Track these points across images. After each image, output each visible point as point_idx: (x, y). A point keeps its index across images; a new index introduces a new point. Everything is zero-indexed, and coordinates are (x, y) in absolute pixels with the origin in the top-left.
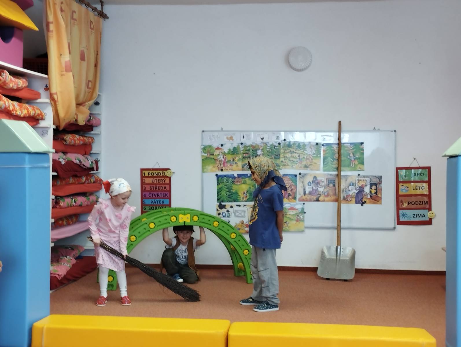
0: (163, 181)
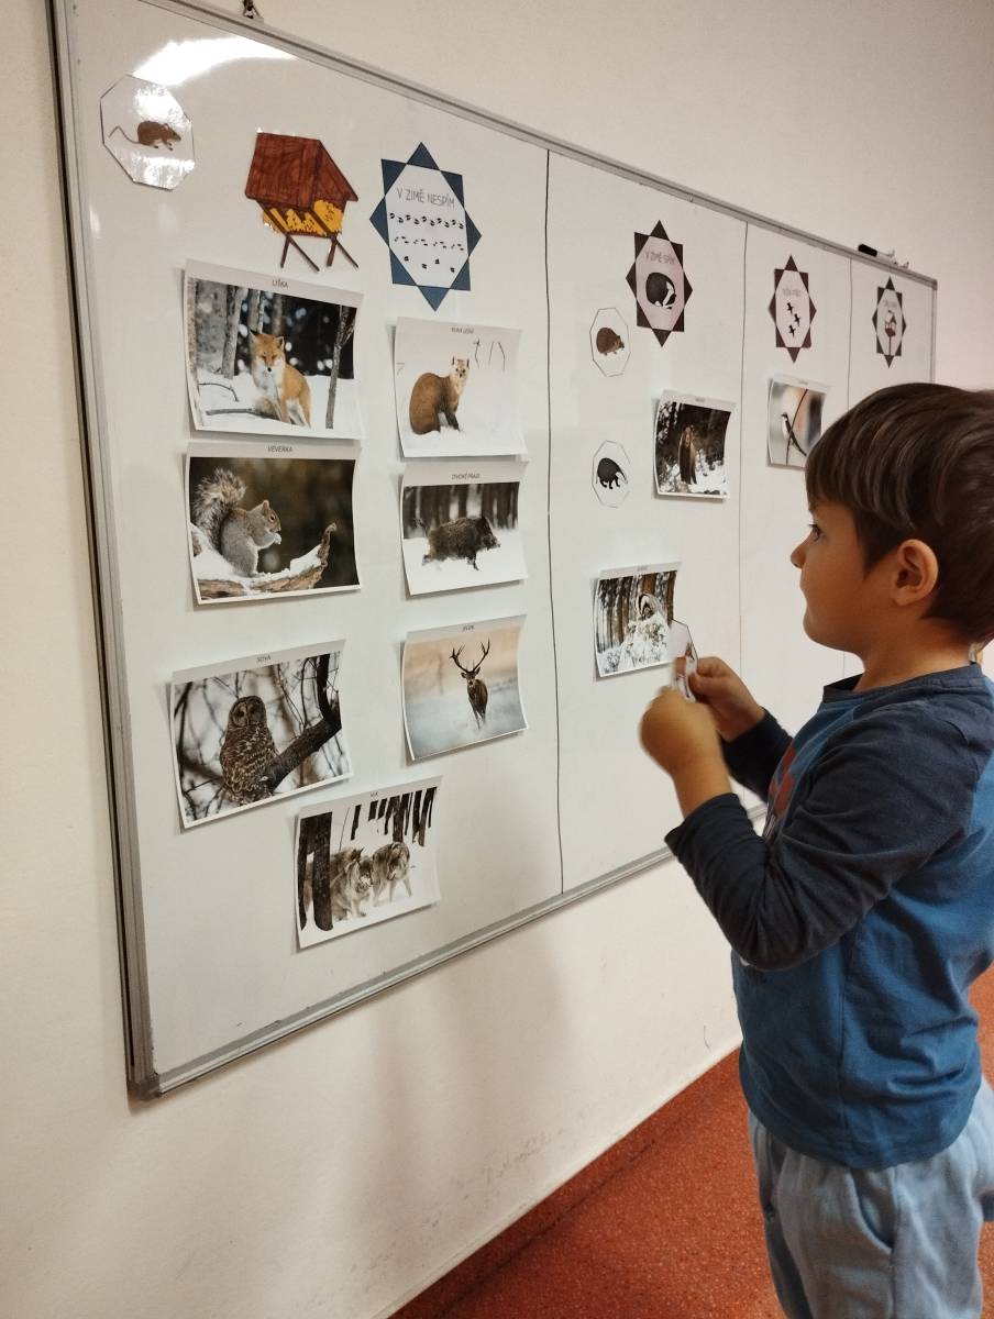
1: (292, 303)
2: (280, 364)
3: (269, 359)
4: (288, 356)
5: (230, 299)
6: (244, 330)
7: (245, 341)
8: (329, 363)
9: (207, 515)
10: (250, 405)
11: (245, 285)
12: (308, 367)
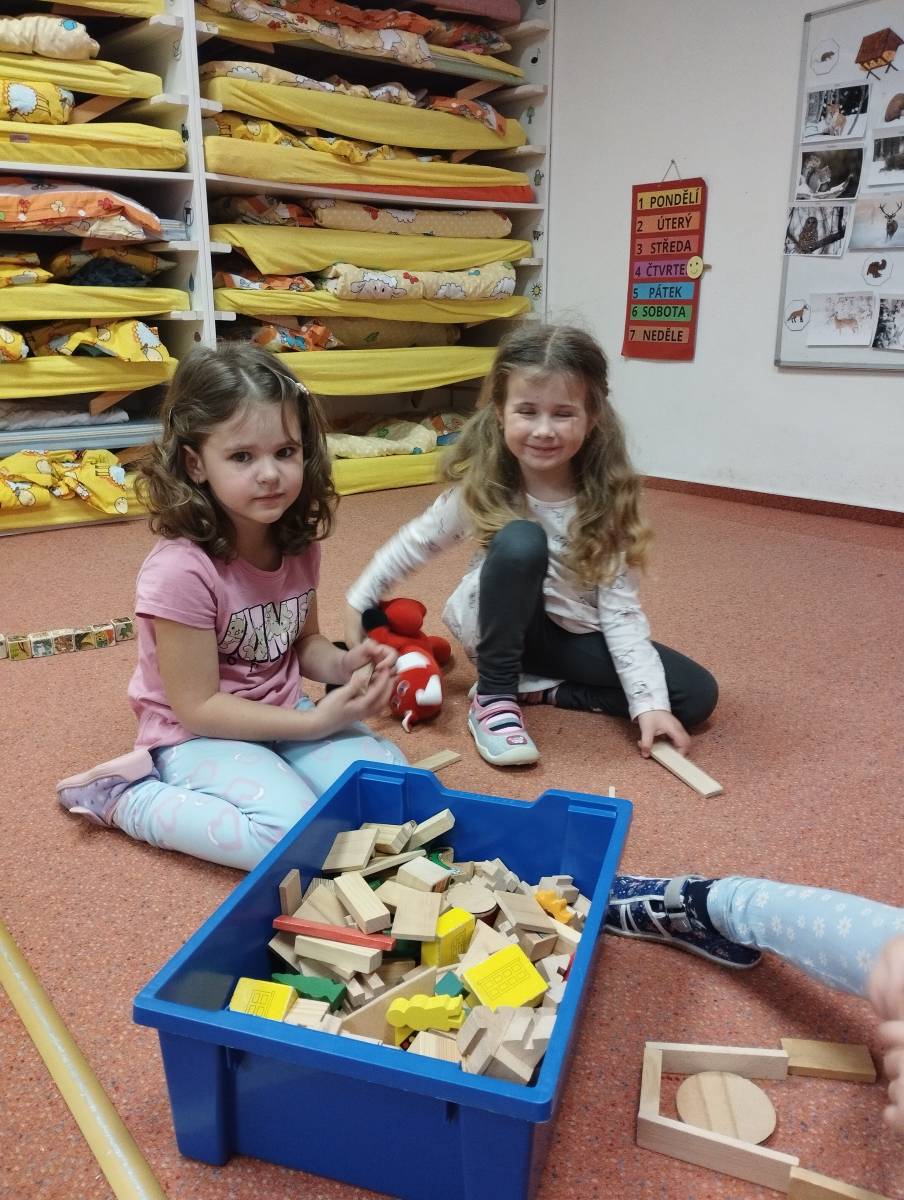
0: (685, 223)
1: (842, 91)
2: (837, 114)
3: (832, 114)
4: (840, 110)
5: (821, 96)
6: (825, 105)
7: (825, 109)
8: (857, 109)
9: (807, 172)
10: (821, 131)
11: (825, 89)
12: (848, 112)
